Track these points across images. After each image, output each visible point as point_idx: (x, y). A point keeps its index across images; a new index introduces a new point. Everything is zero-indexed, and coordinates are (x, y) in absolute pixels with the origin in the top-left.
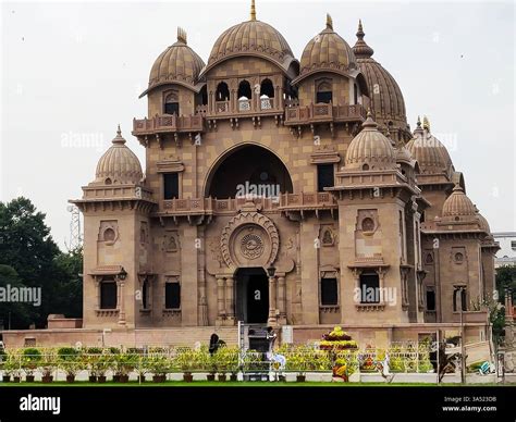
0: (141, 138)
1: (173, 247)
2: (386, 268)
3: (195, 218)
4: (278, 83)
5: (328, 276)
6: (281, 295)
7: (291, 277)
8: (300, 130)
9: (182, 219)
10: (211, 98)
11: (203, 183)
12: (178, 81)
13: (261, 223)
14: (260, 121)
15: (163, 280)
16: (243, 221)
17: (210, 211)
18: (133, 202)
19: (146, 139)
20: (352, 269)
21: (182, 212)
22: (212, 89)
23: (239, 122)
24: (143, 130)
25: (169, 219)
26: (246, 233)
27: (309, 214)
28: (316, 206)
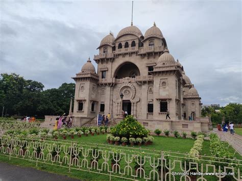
0: (96, 60)
1: (103, 93)
2: (170, 99)
3: (109, 84)
4: (137, 42)
5: (150, 103)
6: (135, 109)
7: (138, 103)
8: (143, 56)
9: (106, 84)
10: (117, 48)
11: (113, 74)
12: (108, 44)
13: (130, 86)
14: (131, 54)
15: (100, 103)
16: (124, 85)
17: (114, 82)
18: (89, 78)
19: (97, 61)
20: (157, 99)
21: (106, 82)
22: (117, 45)
23: (124, 55)
24: (97, 58)
25: (102, 84)
26: (126, 89)
27: (145, 82)
28: (147, 79)
